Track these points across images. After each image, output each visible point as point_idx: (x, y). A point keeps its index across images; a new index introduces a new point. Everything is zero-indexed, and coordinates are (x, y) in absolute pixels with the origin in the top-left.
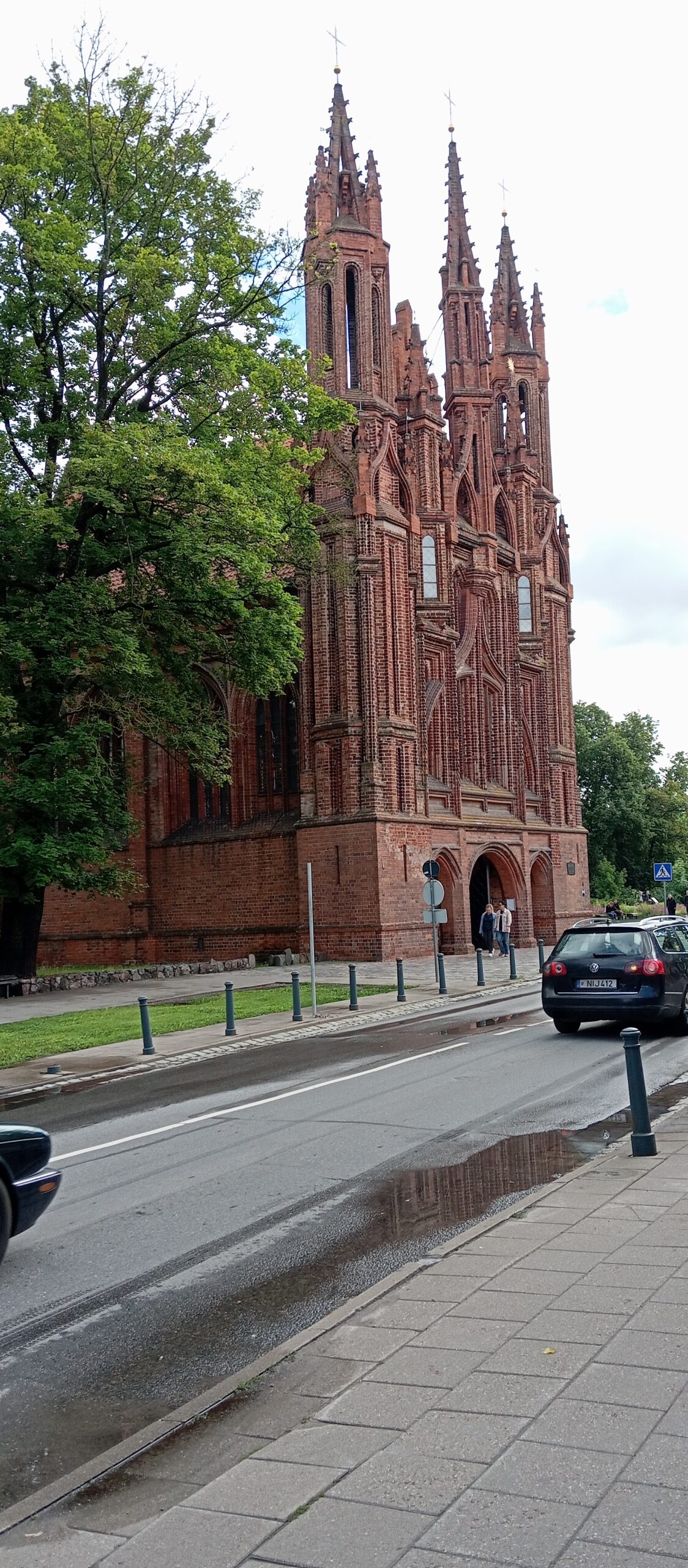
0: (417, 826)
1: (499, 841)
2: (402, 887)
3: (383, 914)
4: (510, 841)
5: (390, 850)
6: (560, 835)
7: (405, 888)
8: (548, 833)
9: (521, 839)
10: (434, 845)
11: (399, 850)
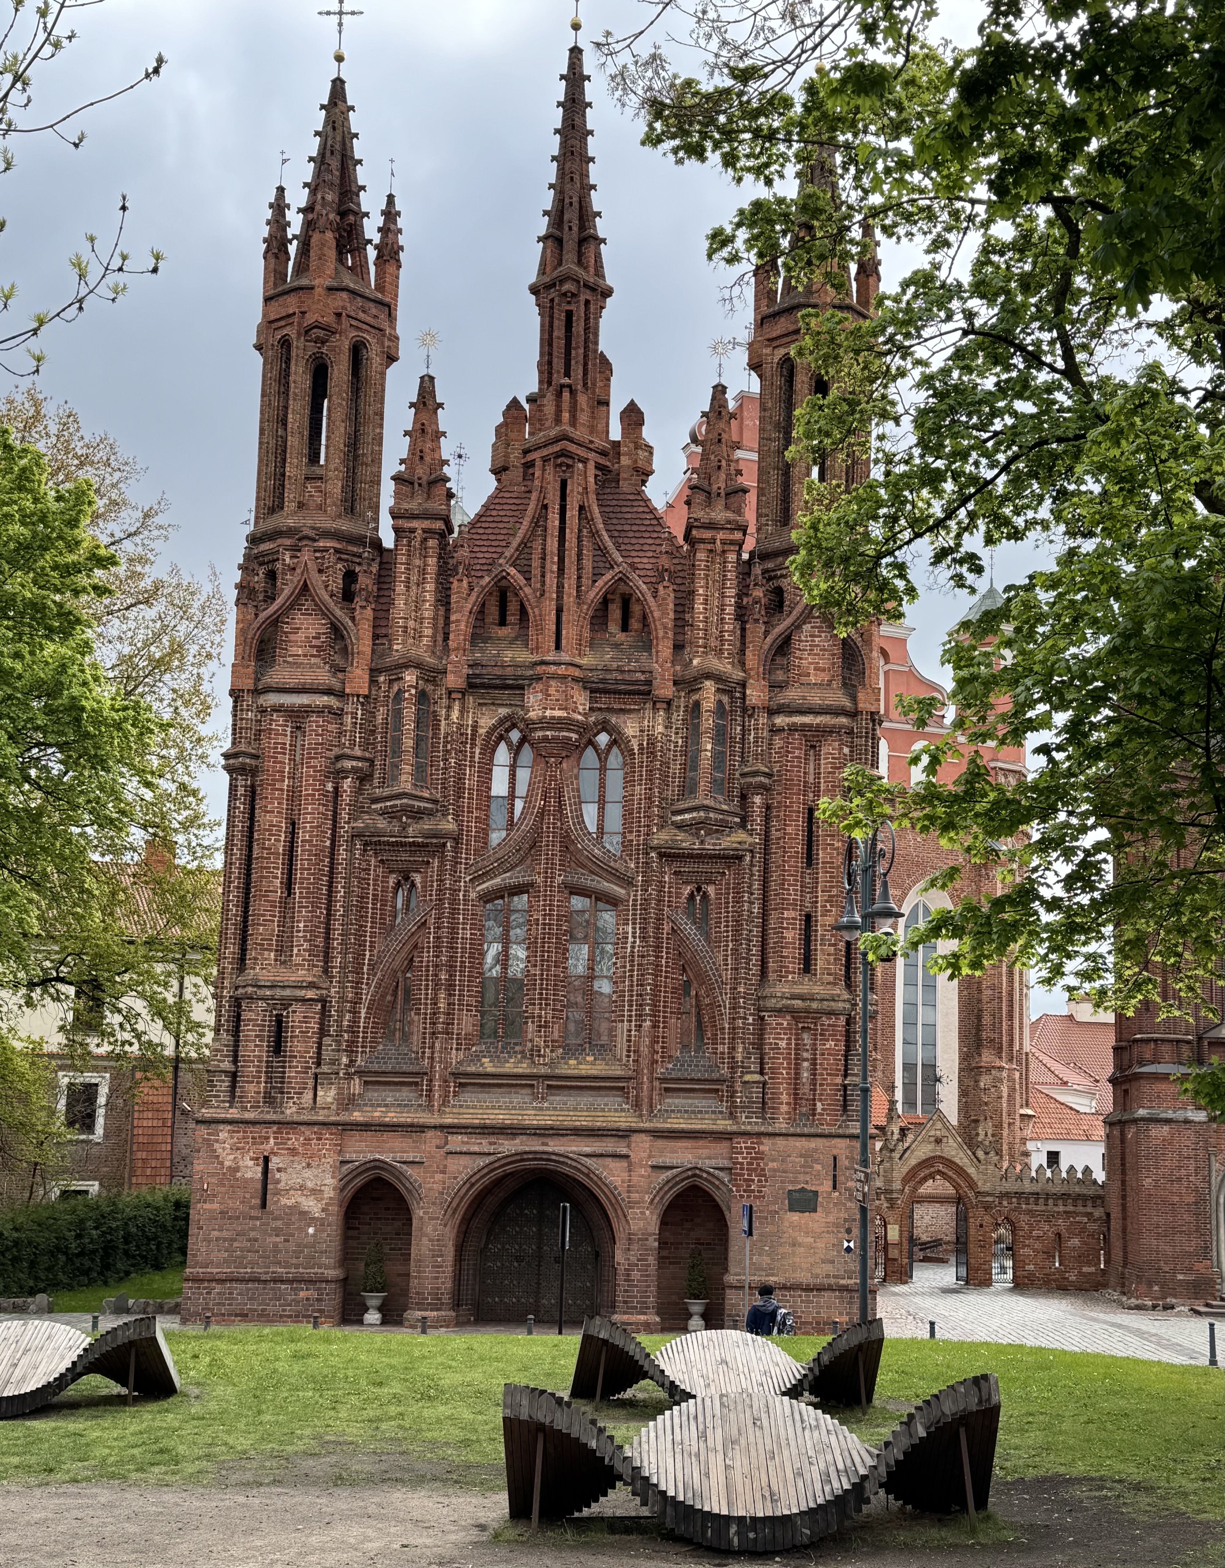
0: (303, 1128)
1: (550, 1149)
2: (251, 1218)
3: (195, 1255)
4: (588, 1150)
5: (227, 1164)
6: (765, 1140)
7: (257, 1218)
8: (726, 1136)
9: (629, 1146)
10: (348, 1157)
11: (251, 1163)
